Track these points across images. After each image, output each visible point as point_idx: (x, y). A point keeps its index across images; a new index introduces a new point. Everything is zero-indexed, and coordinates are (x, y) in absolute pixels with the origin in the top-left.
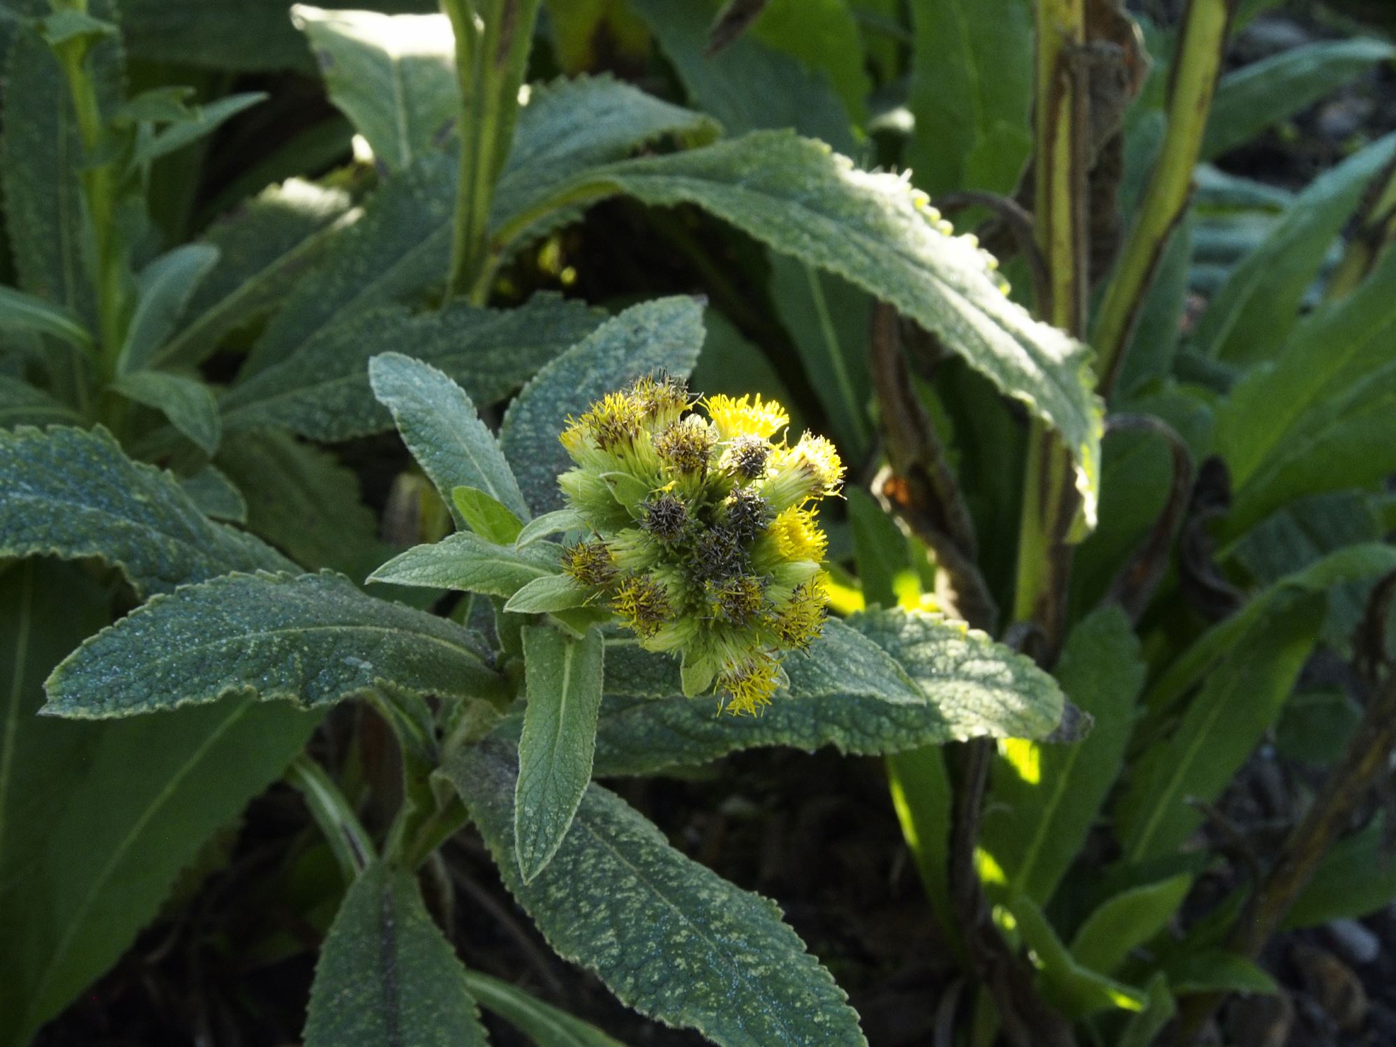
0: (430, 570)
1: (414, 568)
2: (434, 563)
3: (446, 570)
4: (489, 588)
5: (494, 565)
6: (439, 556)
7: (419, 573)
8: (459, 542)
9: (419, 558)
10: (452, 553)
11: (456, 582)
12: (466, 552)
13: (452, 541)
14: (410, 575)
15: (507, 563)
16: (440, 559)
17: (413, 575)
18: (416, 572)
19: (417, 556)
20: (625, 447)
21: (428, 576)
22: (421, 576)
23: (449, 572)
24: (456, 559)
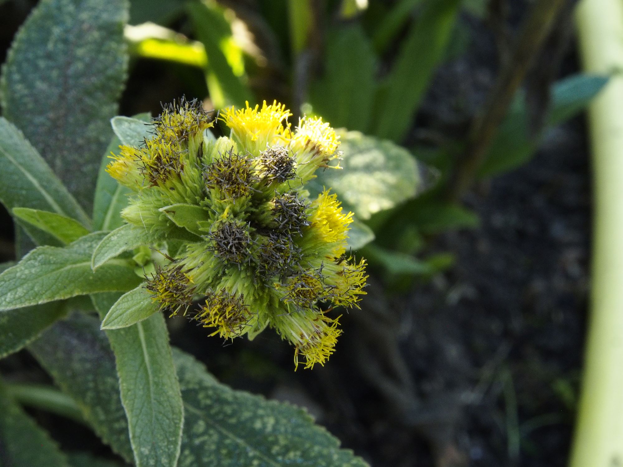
0: (20, 291)
1: (6, 294)
2: (22, 285)
3: (32, 288)
4: (72, 292)
5: (68, 271)
6: (23, 277)
7: (12, 297)
8: (35, 259)
9: (7, 283)
10: (33, 271)
11: (44, 297)
12: (44, 266)
13: (30, 259)
14: (5, 300)
15: (79, 265)
16: (25, 279)
17: (8, 300)
18: (9, 296)
19: (5, 282)
20: (175, 182)
21: (20, 298)
22: (15, 299)
23: (36, 289)
24: (38, 276)
